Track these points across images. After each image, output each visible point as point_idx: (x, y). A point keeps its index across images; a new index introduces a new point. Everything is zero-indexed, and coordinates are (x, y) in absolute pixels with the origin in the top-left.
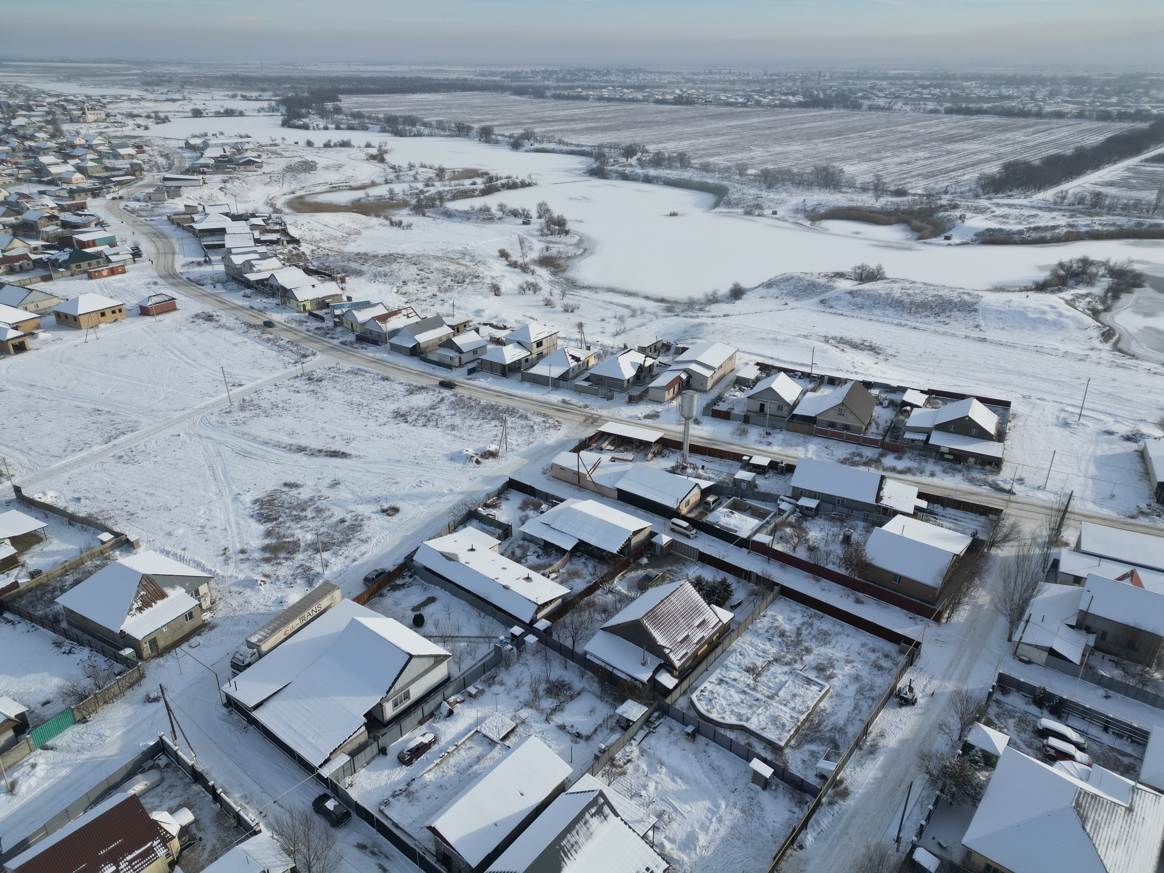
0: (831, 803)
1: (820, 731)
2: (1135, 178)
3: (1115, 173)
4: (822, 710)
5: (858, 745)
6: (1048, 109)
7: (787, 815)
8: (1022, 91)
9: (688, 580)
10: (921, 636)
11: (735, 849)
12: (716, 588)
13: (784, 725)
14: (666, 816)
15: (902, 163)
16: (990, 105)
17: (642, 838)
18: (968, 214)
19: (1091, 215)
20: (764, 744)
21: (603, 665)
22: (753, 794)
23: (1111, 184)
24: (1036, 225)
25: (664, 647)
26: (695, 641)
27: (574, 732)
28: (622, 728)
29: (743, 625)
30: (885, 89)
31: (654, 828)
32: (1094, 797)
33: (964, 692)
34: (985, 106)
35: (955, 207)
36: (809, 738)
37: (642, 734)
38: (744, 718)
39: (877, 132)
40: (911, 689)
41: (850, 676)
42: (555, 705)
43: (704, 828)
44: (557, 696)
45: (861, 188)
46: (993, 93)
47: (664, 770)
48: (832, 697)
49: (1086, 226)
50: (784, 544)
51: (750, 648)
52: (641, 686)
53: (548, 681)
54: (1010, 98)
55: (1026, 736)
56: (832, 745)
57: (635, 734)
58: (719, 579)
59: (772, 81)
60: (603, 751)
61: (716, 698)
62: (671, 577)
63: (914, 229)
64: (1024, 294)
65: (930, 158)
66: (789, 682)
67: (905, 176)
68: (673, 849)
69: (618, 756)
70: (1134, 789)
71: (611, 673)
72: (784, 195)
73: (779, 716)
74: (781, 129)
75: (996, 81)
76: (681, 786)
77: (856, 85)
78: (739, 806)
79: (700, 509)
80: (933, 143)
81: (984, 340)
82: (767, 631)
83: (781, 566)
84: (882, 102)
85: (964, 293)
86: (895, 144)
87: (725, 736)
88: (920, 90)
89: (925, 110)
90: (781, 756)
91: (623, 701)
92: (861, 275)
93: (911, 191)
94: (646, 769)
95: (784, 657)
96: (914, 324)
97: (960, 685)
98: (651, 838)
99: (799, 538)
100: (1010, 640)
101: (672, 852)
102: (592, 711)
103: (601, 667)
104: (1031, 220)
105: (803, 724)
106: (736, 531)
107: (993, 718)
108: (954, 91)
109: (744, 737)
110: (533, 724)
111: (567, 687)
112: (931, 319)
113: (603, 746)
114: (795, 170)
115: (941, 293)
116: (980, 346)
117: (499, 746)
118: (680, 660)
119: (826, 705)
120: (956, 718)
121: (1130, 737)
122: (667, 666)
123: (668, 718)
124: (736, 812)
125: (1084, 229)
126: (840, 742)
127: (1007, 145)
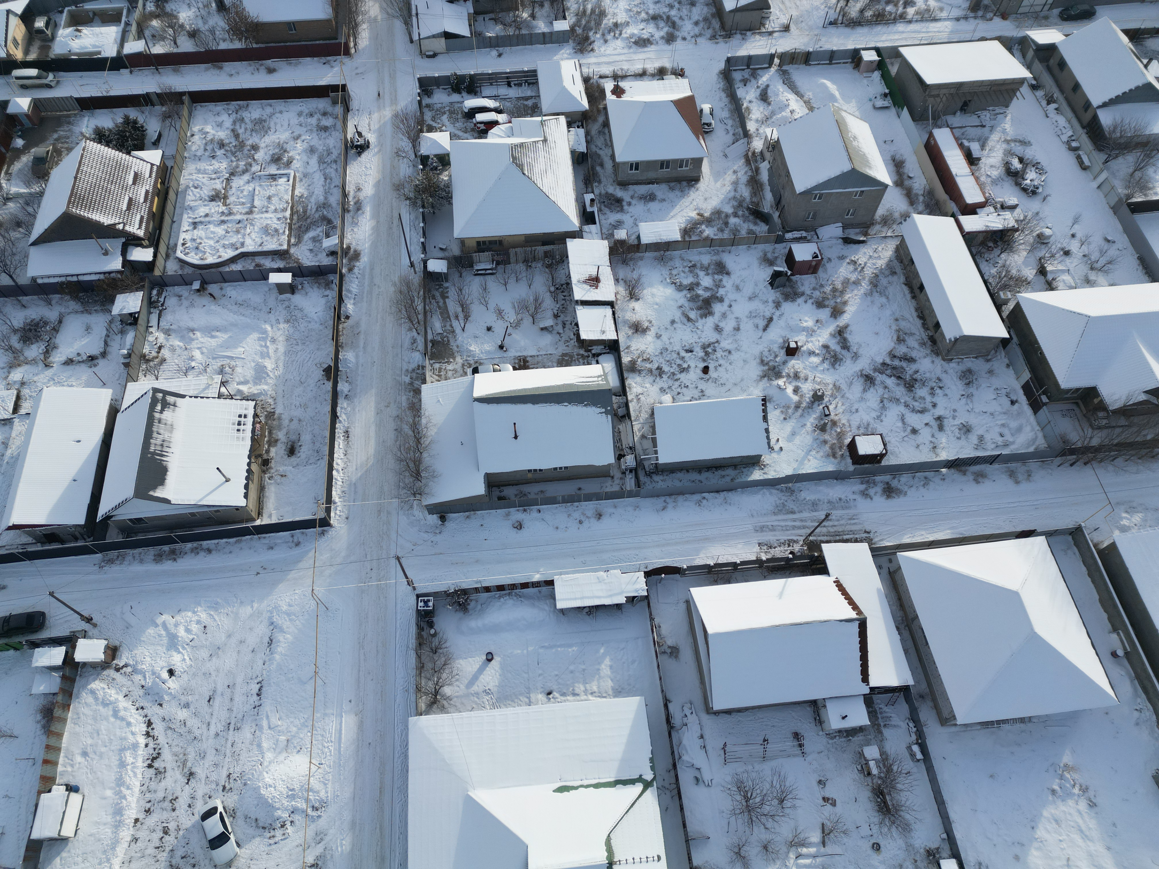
0: (350, 270)
1: (309, 217)
4: (300, 197)
5: (345, 210)
7: (323, 301)
9: (87, 139)
10: (342, 77)
11: (300, 353)
12: (125, 131)
13: (276, 230)
14: (227, 368)
17: (219, 398)
20: (270, 257)
21: (63, 279)
22: (287, 303)
25: (115, 224)
26: (142, 200)
27: (85, 358)
28: (131, 324)
29: (178, 157)
31: (223, 383)
32: (522, 145)
33: (400, 112)
36: (303, 229)
37: (154, 318)
38: (239, 245)
40: (360, 134)
41: (305, 151)
42: (43, 347)
43: (265, 355)
44: (37, 338)
47: (198, 334)
48: (301, 180)
50: (162, 43)
51: (200, 176)
52: (119, 276)
53: (15, 331)
55: (459, 125)
56: (325, 223)
57: (148, 322)
58: (120, 120)
60: (129, 356)
61: (201, 243)
62: (66, 145)
66: (257, 188)
68: (250, 388)
69: (146, 350)
70: (542, 123)
71: (79, 282)
73: (267, 224)
76: (223, 337)
78: (281, 320)
79: (37, 44)
82: (205, 150)
83: (175, 71)
87: (232, 271)
90: (290, 257)
91: (112, 300)
94: (181, 344)
95: (237, 167)
97: (394, 108)
98: (226, 393)
99: (171, 26)
100: (412, 41)
101: (251, 390)
102: (88, 329)
103: (62, 283)
105: (291, 219)
106: (99, 53)
107: (432, 123)
109: (250, 261)
110: (35, 379)
111: (42, 324)
113: (125, 352)
117: (16, 420)
118: (140, 228)
119: (301, 190)
120: (406, 139)
121: (526, 81)
122: (132, 241)
123: (168, 289)
124: (282, 326)
126: (330, 216)
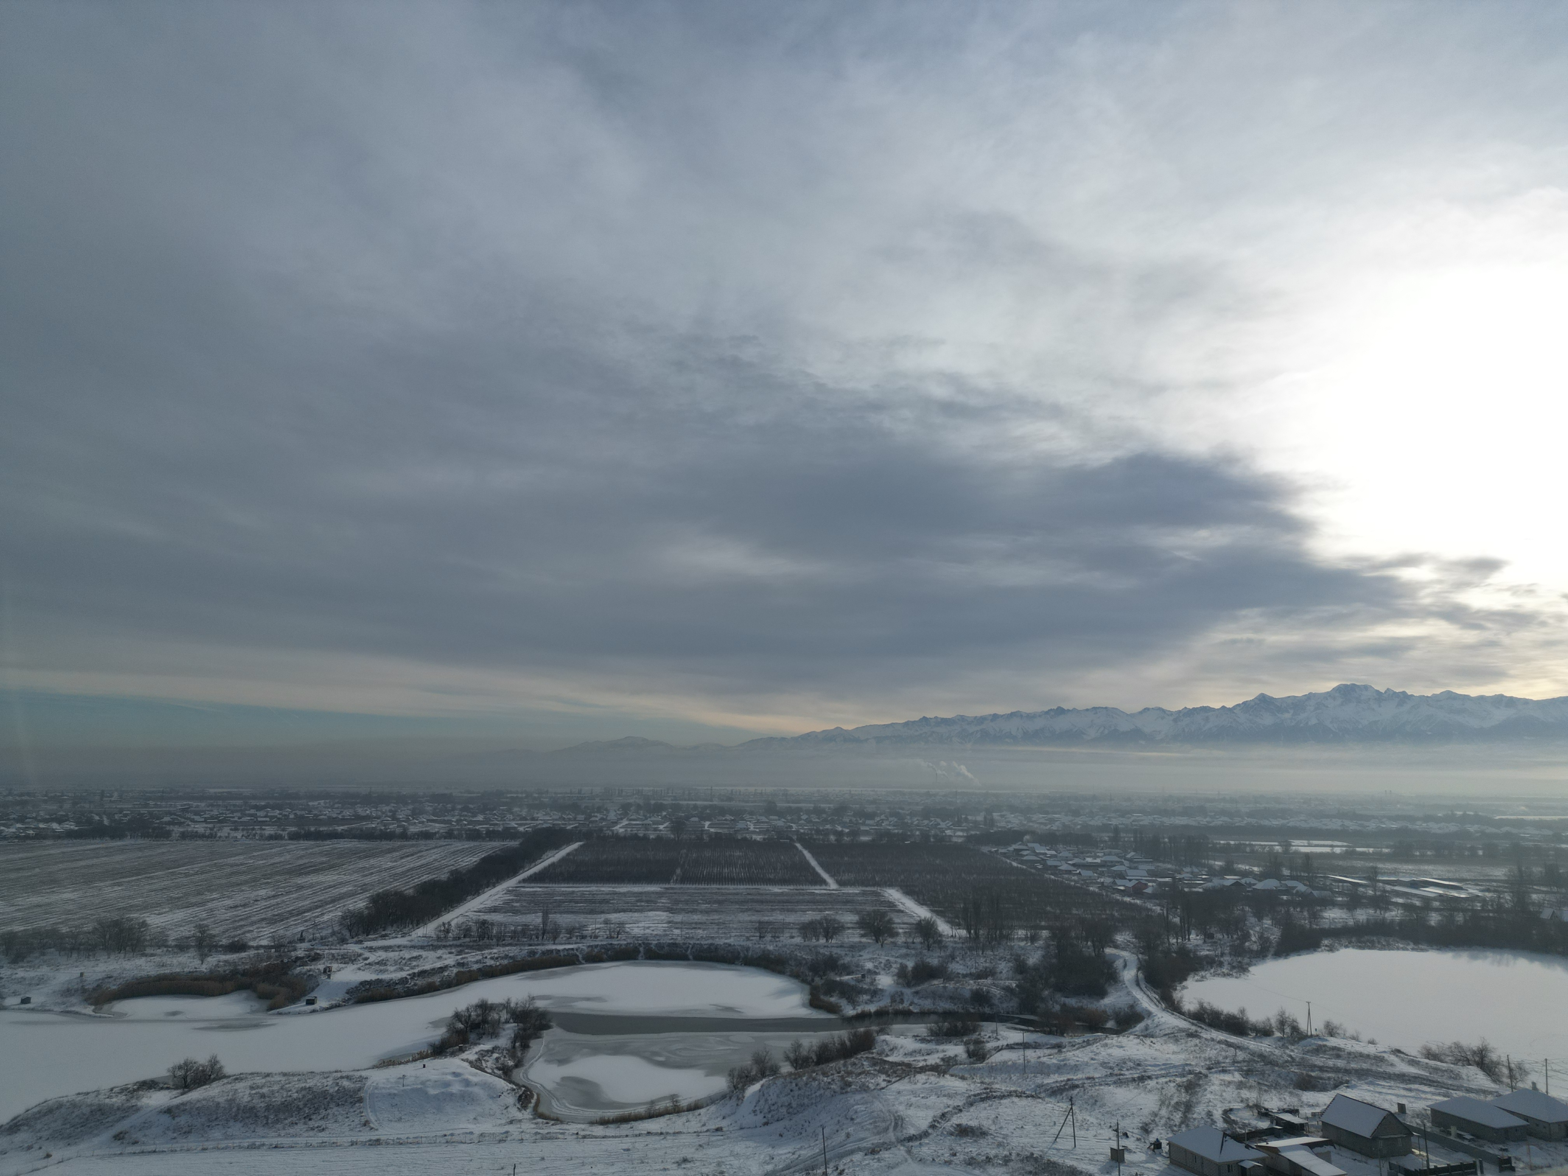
2: (517, 901)
3: (496, 897)
6: (413, 829)
8: (381, 811)
15: (236, 906)
16: (345, 827)
18: (335, 966)
19: (480, 948)
23: (494, 910)
24: (420, 969)
30: (204, 811)
34: (340, 829)
35: (316, 958)
39: (197, 867)
45: (176, 946)
46: (347, 813)
49: (477, 962)
54: (368, 818)
59: (23, 803)
63: (262, 996)
64: (419, 1064)
65: (274, 896)
67: (242, 923)
72: (44, 970)
74: (37, 870)
75: (349, 799)
77: (160, 806)
80: (278, 877)
81: (377, 1142)
84: (200, 828)
85: (342, 1077)
86: (224, 881)
88: (252, 811)
89: (261, 836)
92: (185, 1078)
93: (252, 943)
96: (275, 1141)
104: (414, 963)
108: (299, 813)
112: (301, 1126)
114: (64, 930)
115: (310, 1083)
116: (372, 1153)
125: (475, 967)
127: (372, 873)
